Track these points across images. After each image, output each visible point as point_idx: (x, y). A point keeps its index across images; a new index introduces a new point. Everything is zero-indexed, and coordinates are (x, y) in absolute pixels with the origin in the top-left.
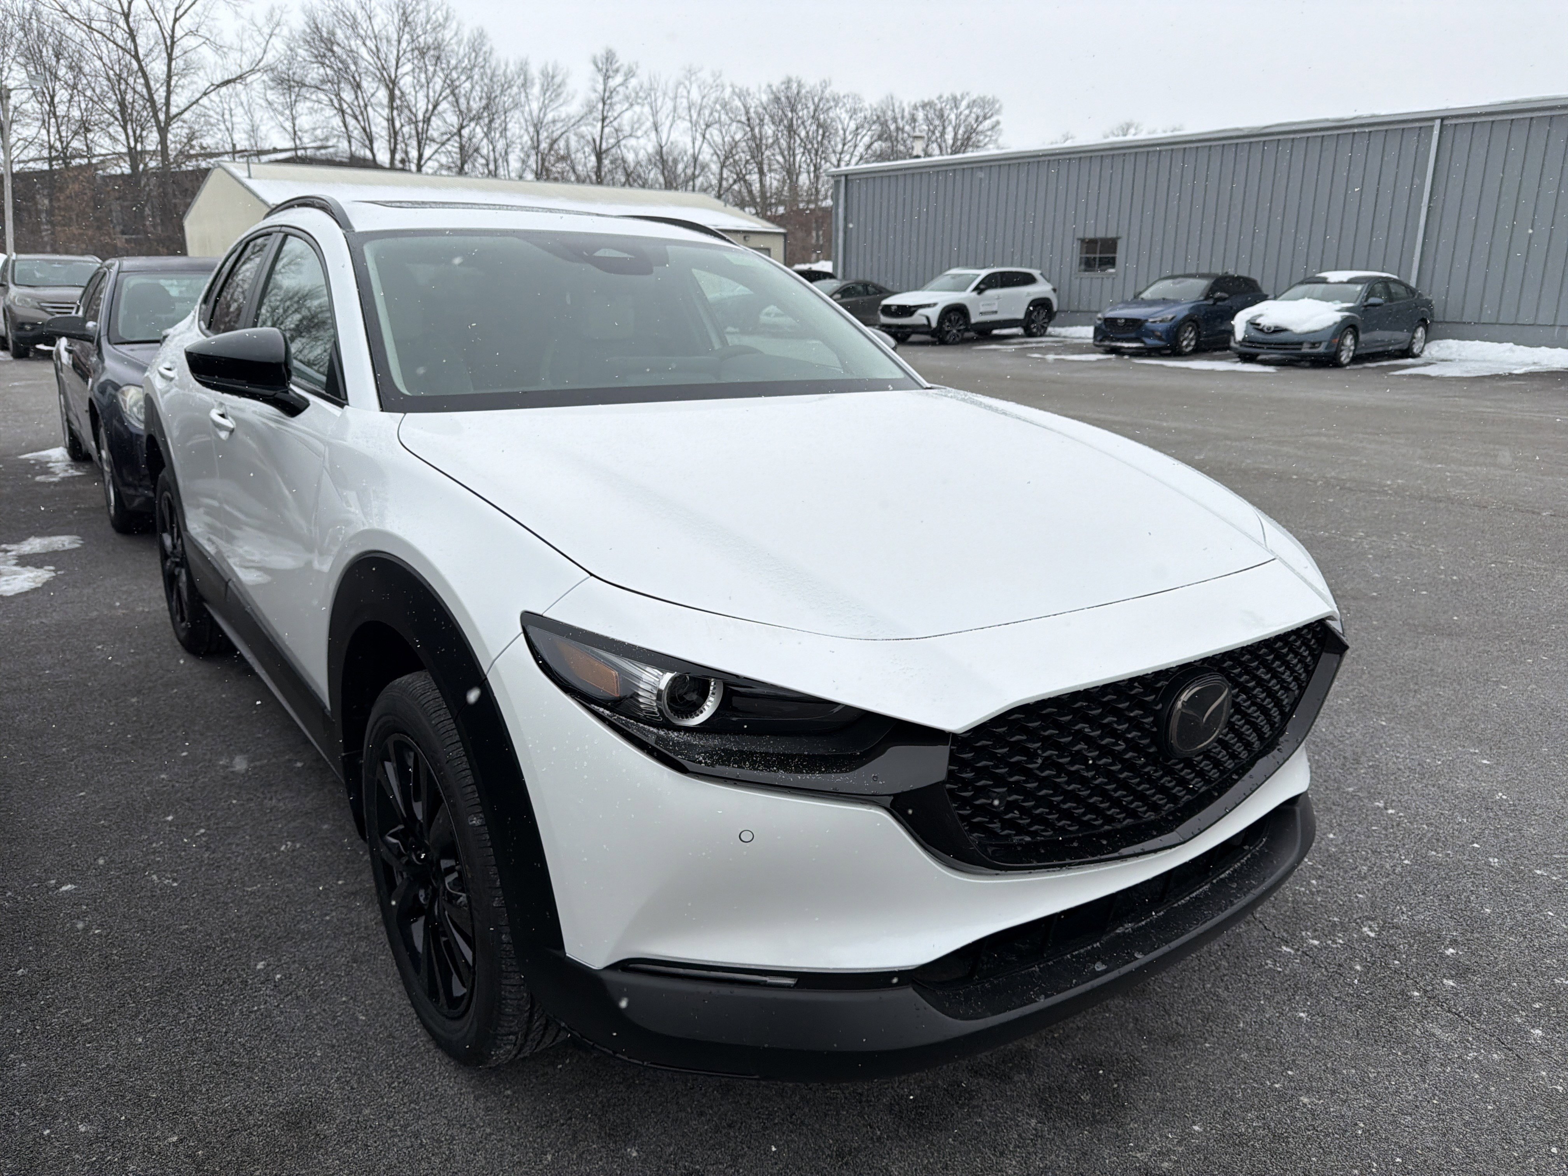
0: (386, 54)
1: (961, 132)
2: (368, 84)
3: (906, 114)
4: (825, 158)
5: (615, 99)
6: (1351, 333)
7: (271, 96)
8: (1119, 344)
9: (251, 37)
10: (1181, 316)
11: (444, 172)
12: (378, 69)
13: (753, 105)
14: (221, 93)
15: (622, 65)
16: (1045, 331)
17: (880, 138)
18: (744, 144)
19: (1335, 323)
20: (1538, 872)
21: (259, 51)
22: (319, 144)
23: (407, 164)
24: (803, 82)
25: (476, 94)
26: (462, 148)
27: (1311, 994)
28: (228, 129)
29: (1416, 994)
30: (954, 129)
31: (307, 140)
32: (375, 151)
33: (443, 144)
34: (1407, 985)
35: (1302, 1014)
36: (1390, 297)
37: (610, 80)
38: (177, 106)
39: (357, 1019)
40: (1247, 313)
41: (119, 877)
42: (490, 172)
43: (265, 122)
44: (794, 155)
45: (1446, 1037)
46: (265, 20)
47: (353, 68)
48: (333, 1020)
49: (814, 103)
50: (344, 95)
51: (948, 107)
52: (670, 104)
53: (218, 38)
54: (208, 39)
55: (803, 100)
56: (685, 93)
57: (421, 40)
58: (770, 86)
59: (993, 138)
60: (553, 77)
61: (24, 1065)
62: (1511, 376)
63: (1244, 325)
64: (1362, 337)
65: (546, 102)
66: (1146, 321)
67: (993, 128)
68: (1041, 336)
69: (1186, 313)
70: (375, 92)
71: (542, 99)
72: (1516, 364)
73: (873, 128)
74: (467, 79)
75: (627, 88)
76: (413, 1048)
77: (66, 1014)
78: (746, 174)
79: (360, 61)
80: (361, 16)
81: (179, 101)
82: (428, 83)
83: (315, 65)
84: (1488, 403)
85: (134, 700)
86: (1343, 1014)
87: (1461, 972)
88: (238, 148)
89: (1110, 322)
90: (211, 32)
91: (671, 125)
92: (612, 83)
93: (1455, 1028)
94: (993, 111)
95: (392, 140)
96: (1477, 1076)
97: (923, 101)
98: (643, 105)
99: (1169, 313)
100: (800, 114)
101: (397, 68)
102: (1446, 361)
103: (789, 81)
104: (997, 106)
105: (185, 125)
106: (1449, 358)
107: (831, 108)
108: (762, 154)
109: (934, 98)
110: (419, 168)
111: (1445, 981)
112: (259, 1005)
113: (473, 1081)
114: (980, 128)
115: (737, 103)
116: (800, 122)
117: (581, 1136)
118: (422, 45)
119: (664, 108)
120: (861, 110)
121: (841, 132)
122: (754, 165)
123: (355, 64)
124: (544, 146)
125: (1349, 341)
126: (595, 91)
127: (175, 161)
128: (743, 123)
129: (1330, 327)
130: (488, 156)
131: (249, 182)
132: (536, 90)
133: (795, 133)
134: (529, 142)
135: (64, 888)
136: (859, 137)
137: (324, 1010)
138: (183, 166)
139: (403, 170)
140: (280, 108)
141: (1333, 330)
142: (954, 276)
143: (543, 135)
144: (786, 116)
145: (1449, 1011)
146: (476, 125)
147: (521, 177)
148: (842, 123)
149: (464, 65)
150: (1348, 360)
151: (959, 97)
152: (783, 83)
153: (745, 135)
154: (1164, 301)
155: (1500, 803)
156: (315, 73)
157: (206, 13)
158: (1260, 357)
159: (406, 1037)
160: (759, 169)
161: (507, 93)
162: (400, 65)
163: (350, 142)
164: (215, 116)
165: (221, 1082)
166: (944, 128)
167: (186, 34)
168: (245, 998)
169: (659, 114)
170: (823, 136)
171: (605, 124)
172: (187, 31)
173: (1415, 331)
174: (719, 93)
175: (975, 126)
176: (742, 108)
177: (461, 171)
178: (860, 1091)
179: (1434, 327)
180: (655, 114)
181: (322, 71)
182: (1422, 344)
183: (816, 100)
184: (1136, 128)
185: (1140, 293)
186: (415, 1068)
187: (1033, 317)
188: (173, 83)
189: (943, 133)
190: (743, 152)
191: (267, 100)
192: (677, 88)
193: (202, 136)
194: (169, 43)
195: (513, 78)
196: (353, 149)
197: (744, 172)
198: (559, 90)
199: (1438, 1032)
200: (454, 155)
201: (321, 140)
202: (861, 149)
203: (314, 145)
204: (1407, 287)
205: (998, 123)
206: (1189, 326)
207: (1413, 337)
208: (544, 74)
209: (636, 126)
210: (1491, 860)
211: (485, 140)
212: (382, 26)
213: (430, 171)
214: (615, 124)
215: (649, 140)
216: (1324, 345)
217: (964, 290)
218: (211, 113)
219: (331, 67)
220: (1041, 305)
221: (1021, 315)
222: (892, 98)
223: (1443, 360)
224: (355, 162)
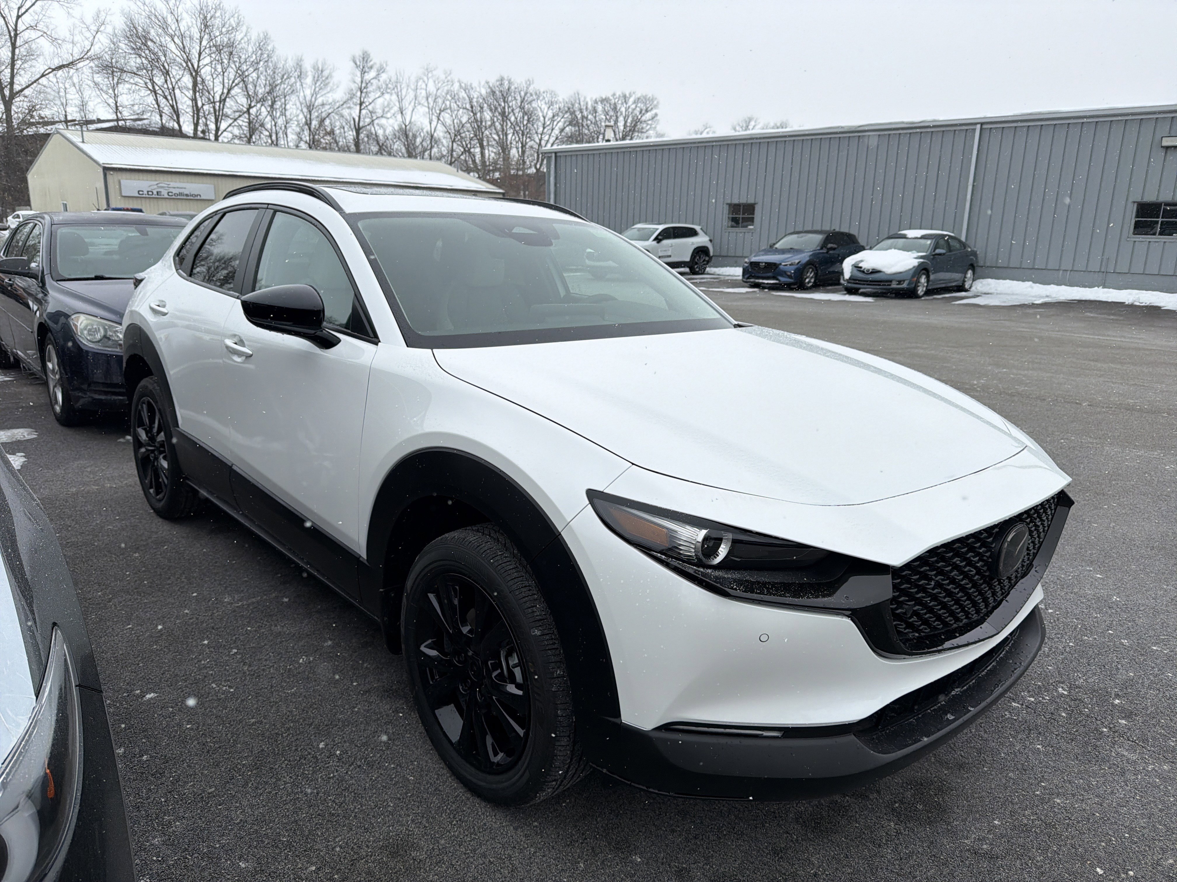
0: (189, 49)
1: (629, 121)
2: (175, 72)
3: (589, 106)
4: (529, 137)
5: (370, 89)
6: (924, 274)
7: (98, 78)
8: (761, 281)
9: (81, 32)
10: (804, 261)
11: (236, 141)
12: (184, 61)
13: (475, 96)
14: (58, 76)
15: (375, 63)
16: (704, 271)
17: (570, 124)
18: (469, 125)
19: (914, 267)
20: (1154, 648)
21: (87, 45)
22: (136, 117)
23: (207, 134)
24: (512, 80)
25: (262, 81)
26: (250, 123)
27: (1040, 733)
28: (62, 104)
29: (1105, 730)
30: (625, 118)
31: (126, 114)
32: (181, 123)
33: (235, 120)
34: (1097, 725)
35: (1039, 746)
36: (950, 248)
37: (366, 74)
38: (20, 85)
39: (408, 780)
40: (853, 259)
41: (186, 686)
42: (272, 142)
43: (92, 99)
44: (506, 135)
45: (1133, 757)
46: (92, 20)
47: (163, 59)
48: (391, 780)
49: (521, 97)
50: (156, 80)
51: (620, 102)
52: (412, 94)
53: (53, 32)
54: (45, 33)
55: (513, 94)
56: (424, 86)
57: (218, 39)
58: (487, 83)
59: (653, 126)
60: (322, 71)
61: (178, 823)
62: (1033, 306)
63: (851, 268)
64: (932, 277)
65: (317, 89)
66: (780, 264)
67: (653, 118)
68: (703, 274)
69: (808, 259)
70: (181, 78)
71: (313, 87)
72: (1035, 296)
73: (566, 116)
74: (254, 70)
75: (379, 80)
76: (457, 796)
77: (193, 786)
78: (471, 148)
79: (168, 53)
80: (170, 19)
81: (20, 81)
82: (224, 73)
83: (133, 56)
84: (1024, 325)
85: (137, 555)
86: (1064, 745)
87: (1129, 716)
88: (69, 118)
89: (754, 265)
90: (47, 27)
91: (413, 110)
92: (368, 77)
93: (1135, 751)
94: (652, 106)
95: (196, 115)
96: (1158, 780)
97: (602, 98)
98: (391, 94)
99: (796, 259)
100: (510, 104)
101: (199, 61)
102: (988, 294)
103: (502, 79)
104: (655, 102)
105: (26, 100)
106: (990, 291)
107: (534, 100)
108: (483, 133)
109: (609, 95)
110: (217, 138)
111: (1120, 721)
112: (333, 773)
113: (508, 817)
114: (643, 118)
115: (463, 94)
116: (510, 110)
117: (598, 850)
118: (219, 43)
119: (408, 97)
120: (556, 103)
121: (542, 119)
122: (476, 141)
123: (165, 56)
124: (315, 123)
125: (923, 280)
126: (355, 82)
127: (18, 128)
128: (468, 110)
129: (910, 270)
130: (271, 130)
131: (81, 145)
132: (309, 80)
133: (507, 119)
134: (304, 120)
135: (148, 696)
136: (555, 123)
137: (381, 774)
138: (25, 131)
139: (203, 139)
140: (105, 88)
141: (911, 272)
142: (639, 230)
143: (315, 114)
144: (500, 105)
145: (1129, 740)
146: (262, 105)
147: (297, 146)
148: (542, 112)
149: (252, 60)
150: (922, 293)
151: (628, 95)
152: (497, 81)
153: (469, 119)
154: (791, 250)
155: (1116, 603)
156: (134, 62)
157: (44, 13)
158: (861, 291)
159: (448, 790)
160: (480, 144)
161: (287, 82)
162: (201, 58)
163: (161, 116)
164: (53, 93)
165: (330, 828)
166: (617, 117)
167: (27, 28)
168: (320, 768)
169: (404, 101)
170: (528, 121)
171: (362, 107)
172: (28, 26)
173: (966, 273)
174: (449, 86)
175: (639, 117)
176: (467, 98)
177: (249, 141)
178: (772, 810)
179: (978, 270)
180: (400, 101)
181: (138, 60)
182: (971, 282)
183: (523, 94)
184: (755, 122)
185: (774, 244)
186: (464, 811)
187: (696, 260)
188: (17, 66)
189: (616, 122)
190: (468, 131)
191: (94, 82)
192: (417, 82)
193: (41, 108)
194: (12, 34)
195: (292, 71)
196: (164, 121)
197: (469, 146)
198: (327, 81)
199: (1126, 753)
200: (244, 127)
201: (138, 114)
202: (556, 131)
203: (132, 117)
204: (960, 241)
205: (656, 115)
206: (810, 268)
207: (965, 277)
208: (315, 68)
209: (386, 110)
210: (1123, 641)
211: (269, 118)
212: (186, 28)
213: (226, 140)
214: (370, 107)
215: (396, 121)
216: (906, 283)
217: (648, 240)
218: (49, 90)
219: (146, 58)
220: (701, 252)
221: (687, 259)
222: (578, 94)
223: (985, 294)
224: (164, 132)
